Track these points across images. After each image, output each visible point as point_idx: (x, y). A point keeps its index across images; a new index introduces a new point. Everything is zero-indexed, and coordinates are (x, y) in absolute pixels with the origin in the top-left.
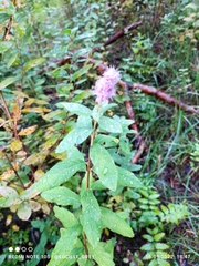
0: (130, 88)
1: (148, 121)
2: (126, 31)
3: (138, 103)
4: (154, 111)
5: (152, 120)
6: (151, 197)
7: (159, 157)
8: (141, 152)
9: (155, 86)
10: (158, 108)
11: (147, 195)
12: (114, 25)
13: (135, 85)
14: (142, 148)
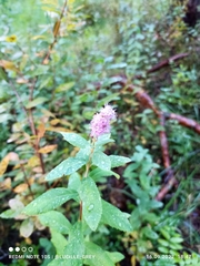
0: (167, 118)
1: (181, 155)
2: (171, 61)
3: (174, 135)
4: (189, 145)
5: (187, 155)
6: (173, 240)
7: (190, 197)
8: (169, 187)
9: (195, 119)
10: (194, 142)
11: (168, 236)
12: (160, 54)
13: (173, 115)
14: (171, 183)
